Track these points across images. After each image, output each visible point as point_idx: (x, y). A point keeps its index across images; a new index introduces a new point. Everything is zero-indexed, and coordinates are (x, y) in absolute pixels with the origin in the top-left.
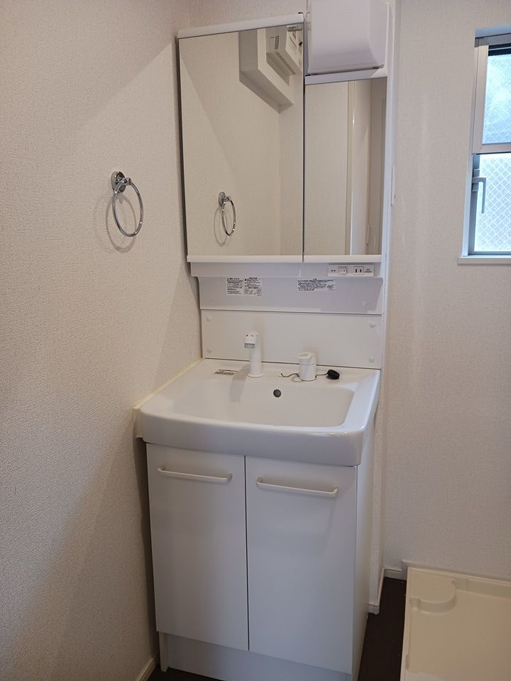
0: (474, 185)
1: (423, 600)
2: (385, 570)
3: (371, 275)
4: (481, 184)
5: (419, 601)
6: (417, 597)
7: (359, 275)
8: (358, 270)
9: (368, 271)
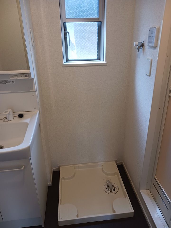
0: (65, 34)
1: (65, 177)
2: (53, 169)
3: (28, 78)
4: (68, 34)
5: (64, 178)
6: (63, 177)
7: (22, 78)
8: (22, 76)
9: (26, 76)
